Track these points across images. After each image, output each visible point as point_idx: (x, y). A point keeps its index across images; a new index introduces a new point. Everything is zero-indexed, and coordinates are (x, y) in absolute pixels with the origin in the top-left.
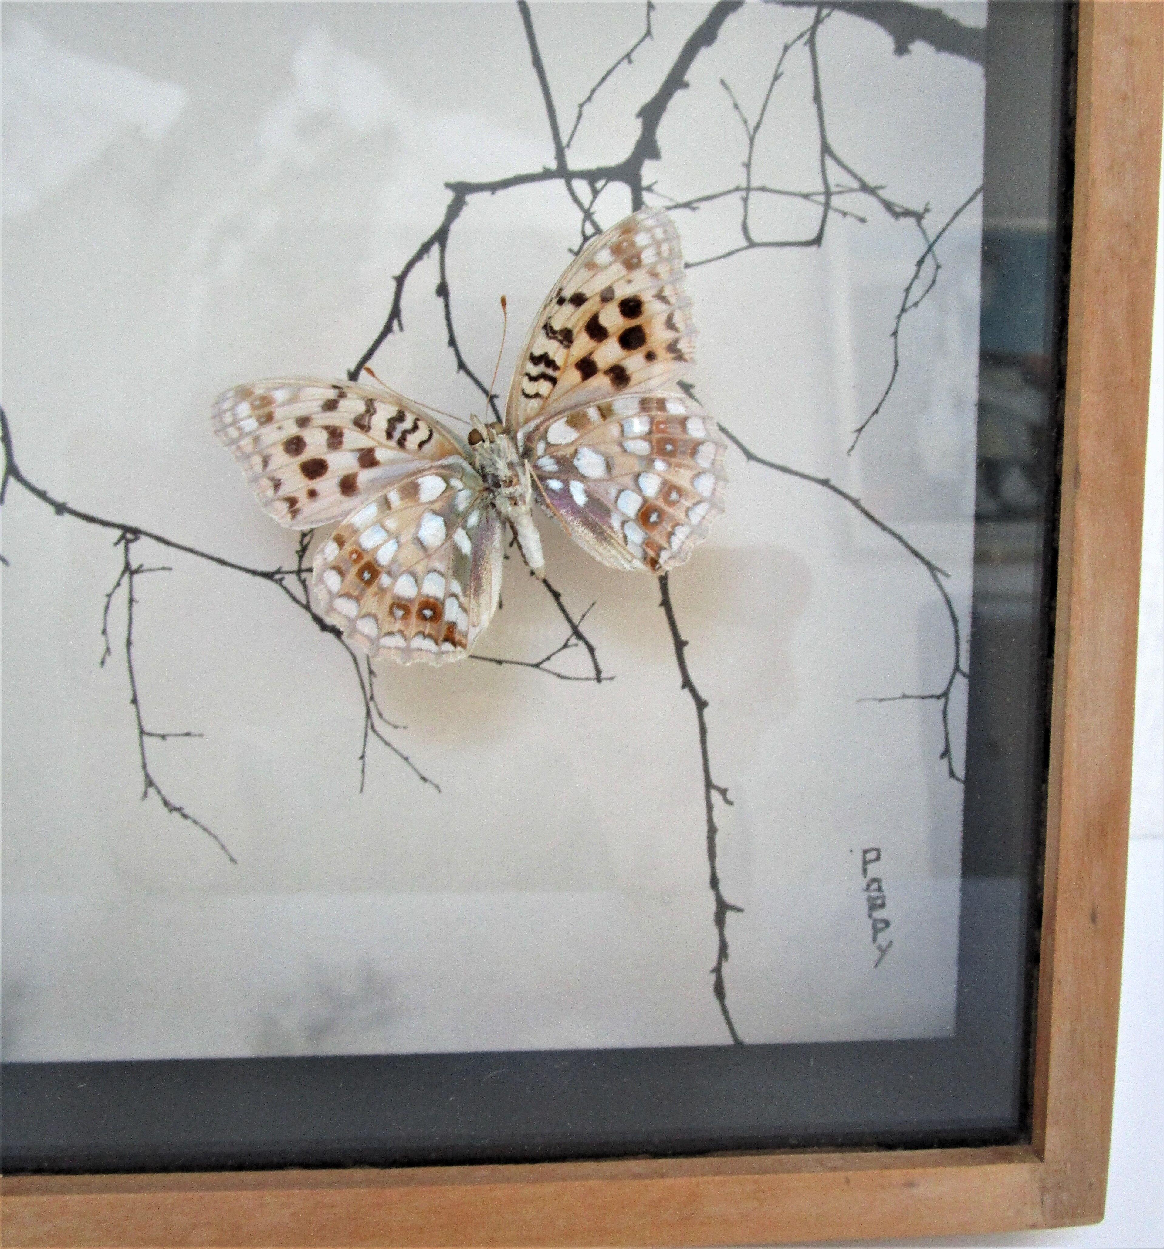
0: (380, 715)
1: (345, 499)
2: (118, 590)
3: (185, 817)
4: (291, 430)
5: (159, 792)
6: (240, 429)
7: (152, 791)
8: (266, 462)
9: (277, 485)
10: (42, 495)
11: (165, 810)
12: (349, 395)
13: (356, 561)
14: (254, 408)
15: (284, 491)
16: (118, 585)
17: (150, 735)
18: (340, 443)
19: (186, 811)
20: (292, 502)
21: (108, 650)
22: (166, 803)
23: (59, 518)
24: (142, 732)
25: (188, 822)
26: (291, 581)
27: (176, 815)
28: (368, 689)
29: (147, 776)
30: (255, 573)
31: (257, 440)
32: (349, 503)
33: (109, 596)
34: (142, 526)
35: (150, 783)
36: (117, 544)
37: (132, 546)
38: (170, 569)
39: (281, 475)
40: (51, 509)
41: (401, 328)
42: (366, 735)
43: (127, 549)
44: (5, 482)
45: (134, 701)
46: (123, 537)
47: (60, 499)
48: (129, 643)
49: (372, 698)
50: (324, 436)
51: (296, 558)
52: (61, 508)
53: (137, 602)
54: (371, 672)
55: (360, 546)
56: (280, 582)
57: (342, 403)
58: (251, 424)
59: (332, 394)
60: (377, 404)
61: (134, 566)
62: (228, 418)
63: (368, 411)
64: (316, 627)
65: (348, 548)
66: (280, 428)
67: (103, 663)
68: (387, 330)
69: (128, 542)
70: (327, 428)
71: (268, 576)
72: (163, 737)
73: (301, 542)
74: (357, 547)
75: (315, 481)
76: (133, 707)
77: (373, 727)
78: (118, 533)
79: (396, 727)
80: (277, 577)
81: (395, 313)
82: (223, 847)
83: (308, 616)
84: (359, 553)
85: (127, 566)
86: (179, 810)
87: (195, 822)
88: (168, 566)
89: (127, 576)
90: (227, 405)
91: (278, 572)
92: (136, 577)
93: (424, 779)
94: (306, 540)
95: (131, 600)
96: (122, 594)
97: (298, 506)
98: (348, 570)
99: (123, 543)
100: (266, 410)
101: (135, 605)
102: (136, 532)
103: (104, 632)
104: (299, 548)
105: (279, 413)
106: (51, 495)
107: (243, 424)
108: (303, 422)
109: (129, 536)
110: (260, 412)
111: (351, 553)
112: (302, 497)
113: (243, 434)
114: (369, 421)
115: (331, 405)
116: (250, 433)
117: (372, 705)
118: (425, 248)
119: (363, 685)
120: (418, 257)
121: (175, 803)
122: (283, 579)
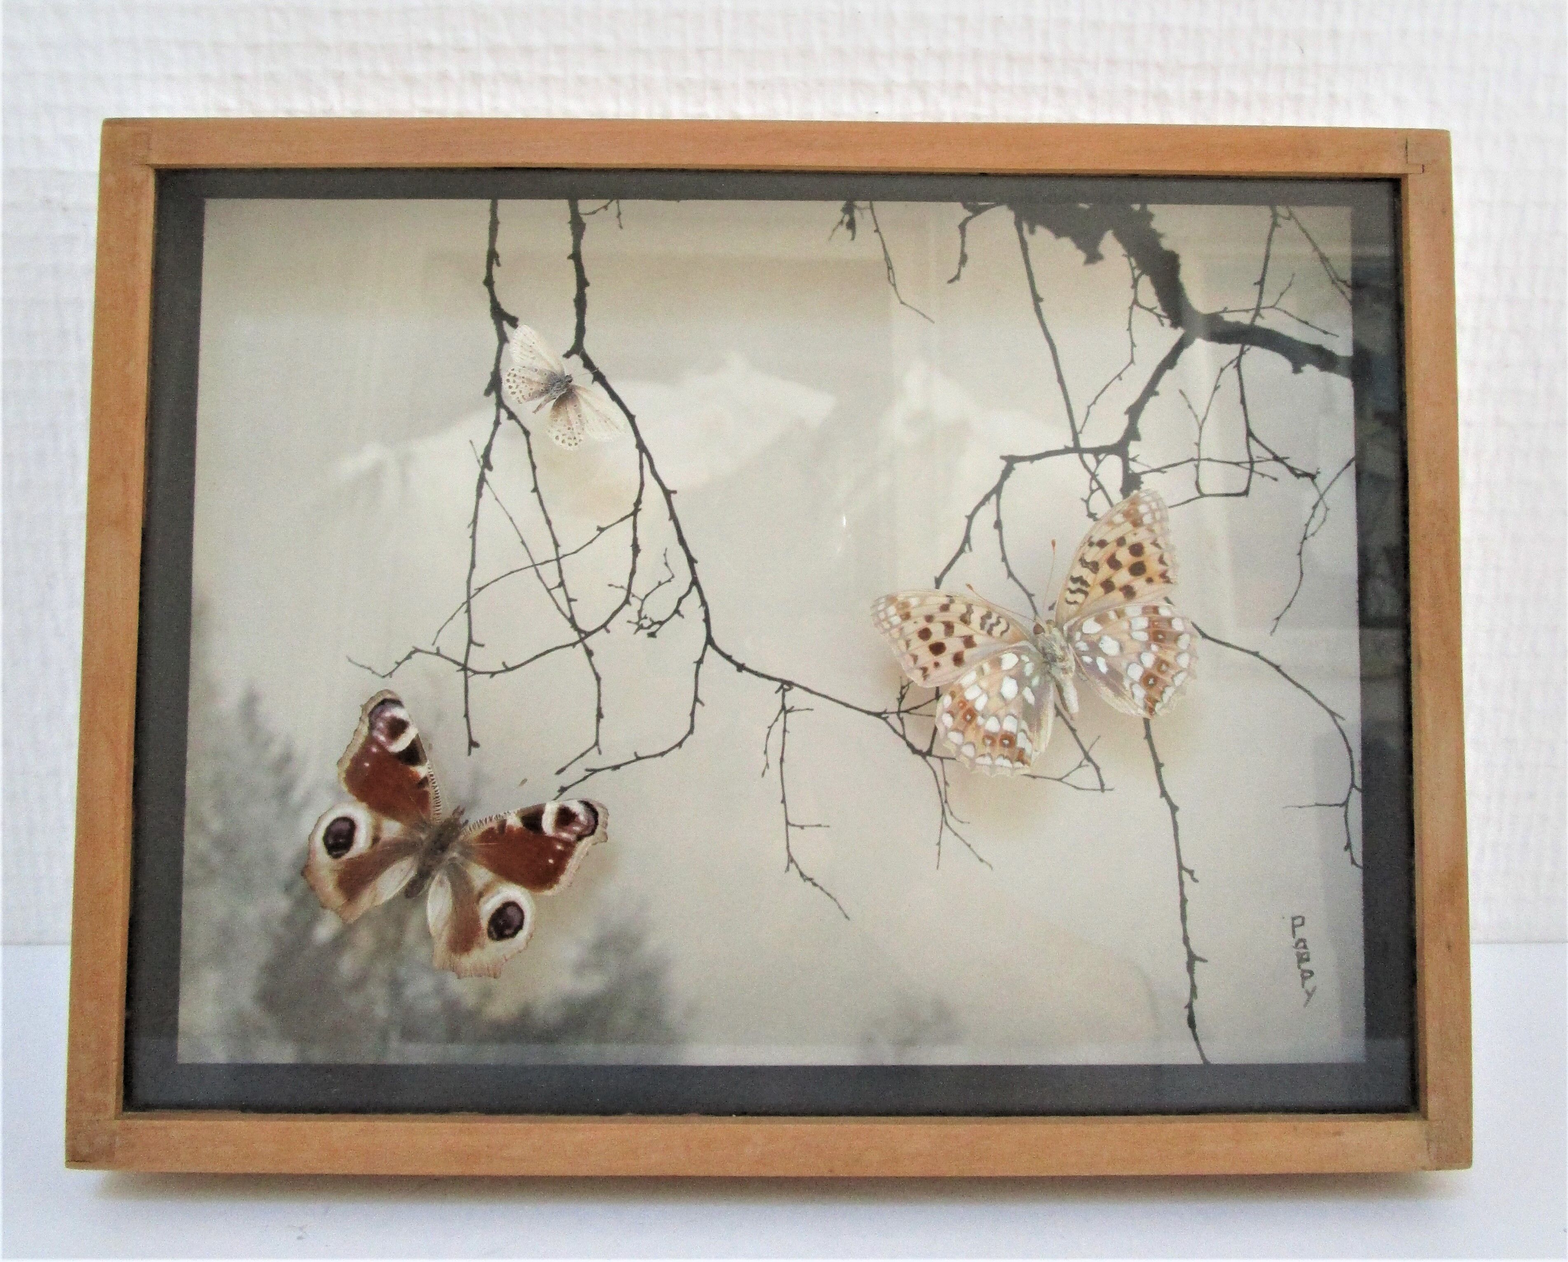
0: (951, 813)
1: (956, 668)
2: (776, 724)
3: (815, 885)
4: (922, 624)
5: (797, 866)
6: (889, 623)
7: (792, 866)
8: (908, 644)
9: (915, 658)
10: (729, 658)
11: (801, 880)
12: (956, 601)
13: (962, 708)
14: (898, 609)
15: (921, 662)
16: (776, 720)
17: (794, 825)
18: (953, 632)
19: (816, 881)
20: (925, 670)
21: (767, 765)
22: (802, 874)
23: (740, 674)
24: (788, 823)
25: (818, 889)
26: (893, 719)
27: (809, 883)
28: (943, 797)
29: (789, 855)
30: (869, 713)
31: (901, 629)
32: (958, 670)
33: (770, 727)
34: (796, 681)
35: (791, 860)
36: (777, 692)
37: (787, 693)
38: (812, 710)
39: (917, 652)
40: (734, 668)
41: (971, 549)
42: (942, 828)
43: (783, 696)
44: (705, 649)
45: (783, 801)
46: (781, 687)
47: (740, 661)
48: (782, 760)
49: (946, 802)
50: (942, 628)
51: (897, 703)
52: (741, 667)
53: (789, 732)
54: (946, 783)
55: (965, 698)
56: (885, 719)
57: (953, 607)
58: (896, 620)
59: (945, 601)
60: (974, 607)
61: (788, 708)
62: (882, 616)
63: (968, 612)
64: (909, 751)
65: (957, 700)
66: (915, 622)
67: (763, 774)
68: (961, 551)
69: (785, 690)
70: (944, 623)
71: (878, 715)
72: (802, 827)
73: (901, 693)
74: (963, 699)
75: (939, 656)
76: (783, 805)
77: (946, 823)
78: (778, 684)
79: (962, 822)
80: (883, 716)
81: (967, 539)
82: (840, 907)
83: (903, 743)
84: (964, 702)
85: (783, 707)
86: (810, 879)
87: (822, 889)
88: (810, 708)
89: (782, 715)
90: (881, 607)
91: (885, 712)
92: (789, 715)
93: (981, 860)
94: (904, 691)
95: (785, 731)
96: (778, 727)
97: (928, 672)
98: (957, 713)
99: (781, 691)
100: (906, 610)
101: (787, 734)
102: (791, 684)
103: (765, 752)
104: (899, 696)
105: (914, 613)
106: (734, 658)
107: (892, 619)
108: (929, 619)
109: (785, 687)
110: (902, 612)
111: (959, 703)
112: (931, 667)
113: (892, 627)
114: (970, 618)
115: (945, 608)
116: (897, 626)
117: (945, 806)
118: (987, 498)
119: (940, 792)
120: (982, 503)
121: (808, 874)
122: (888, 717)
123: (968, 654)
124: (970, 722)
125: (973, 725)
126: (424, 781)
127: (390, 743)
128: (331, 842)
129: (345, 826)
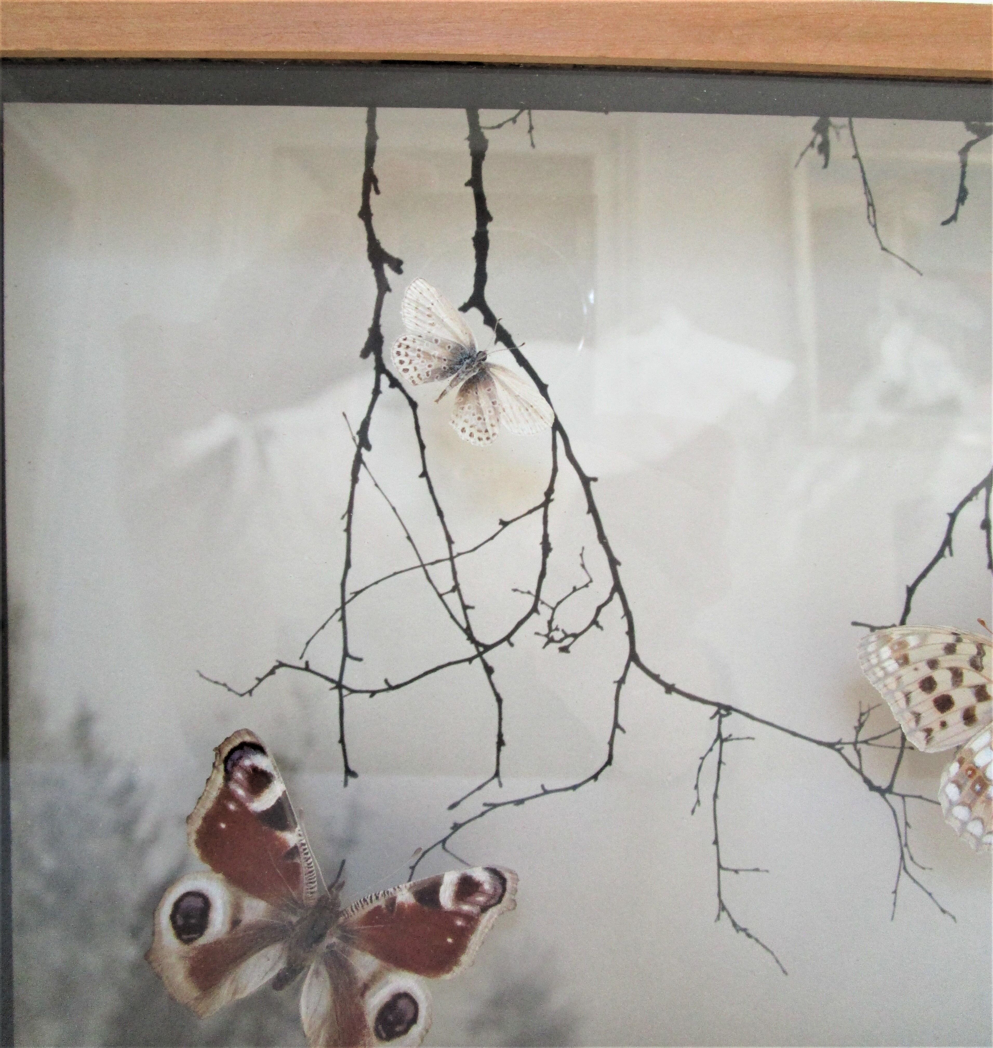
0: (912, 858)
1: (966, 728)
2: (711, 754)
3: (749, 936)
4: (925, 671)
5: (729, 915)
6: (883, 669)
7: (724, 915)
8: (907, 698)
9: (917, 717)
10: (656, 678)
11: (733, 931)
12: (964, 640)
13: (970, 776)
14: (894, 651)
15: (924, 723)
16: (711, 750)
17: (726, 869)
18: (961, 681)
19: (751, 932)
20: (929, 731)
21: (698, 801)
22: (734, 924)
23: (668, 696)
24: (720, 866)
25: (752, 941)
26: (849, 751)
27: (742, 934)
28: (903, 838)
29: (721, 902)
30: (820, 743)
31: (899, 678)
32: (970, 731)
33: (703, 759)
34: (734, 705)
35: (723, 908)
36: (712, 718)
37: (724, 720)
38: (753, 739)
39: (918, 709)
40: (662, 689)
41: (951, 554)
42: (899, 874)
43: (720, 722)
44: (627, 667)
45: (716, 842)
46: (717, 713)
47: (669, 681)
48: (715, 796)
49: (906, 845)
50: (949, 675)
51: (854, 732)
52: (670, 689)
53: (725, 764)
54: (907, 824)
55: (974, 764)
56: (839, 751)
57: (959, 647)
58: (892, 666)
59: (951, 639)
60: (986, 648)
61: (725, 735)
62: (874, 661)
63: (979, 653)
65: (965, 766)
66: (916, 669)
67: (693, 811)
68: (940, 554)
69: (722, 716)
70: (951, 669)
71: (831, 746)
72: (736, 871)
73: (859, 720)
74: (971, 765)
75: (945, 714)
76: (714, 847)
77: (905, 868)
78: (714, 709)
79: (924, 868)
80: (838, 747)
81: (947, 542)
82: (777, 961)
83: (859, 779)
84: (974, 770)
85: (719, 735)
86: (745, 930)
87: (757, 940)
88: (752, 736)
89: (718, 743)
90: (871, 648)
91: (839, 742)
92: (725, 744)
93: (944, 911)
94: (863, 718)
95: (720, 762)
96: (713, 758)
97: (933, 734)
98: (965, 783)
99: (718, 716)
100: (903, 652)
101: (722, 766)
102: (729, 709)
103: (696, 787)
104: (857, 724)
105: (913, 655)
106: (662, 678)
107: (886, 664)
108: (933, 664)
109: (723, 712)
110: (898, 654)
111: (967, 771)
112: (936, 727)
113: (887, 675)
114: (981, 662)
115: (950, 649)
116: (892, 674)
117: (905, 850)
118: (975, 492)
119: (899, 836)
120: (968, 499)
121: (742, 924)
122: (842, 748)
123: (981, 709)
124: (979, 794)
125: (982, 798)
126: (295, 851)
127: (252, 801)
128: (180, 922)
129: (198, 903)
